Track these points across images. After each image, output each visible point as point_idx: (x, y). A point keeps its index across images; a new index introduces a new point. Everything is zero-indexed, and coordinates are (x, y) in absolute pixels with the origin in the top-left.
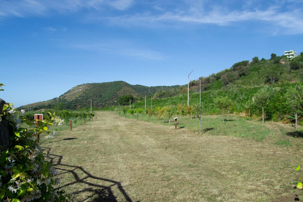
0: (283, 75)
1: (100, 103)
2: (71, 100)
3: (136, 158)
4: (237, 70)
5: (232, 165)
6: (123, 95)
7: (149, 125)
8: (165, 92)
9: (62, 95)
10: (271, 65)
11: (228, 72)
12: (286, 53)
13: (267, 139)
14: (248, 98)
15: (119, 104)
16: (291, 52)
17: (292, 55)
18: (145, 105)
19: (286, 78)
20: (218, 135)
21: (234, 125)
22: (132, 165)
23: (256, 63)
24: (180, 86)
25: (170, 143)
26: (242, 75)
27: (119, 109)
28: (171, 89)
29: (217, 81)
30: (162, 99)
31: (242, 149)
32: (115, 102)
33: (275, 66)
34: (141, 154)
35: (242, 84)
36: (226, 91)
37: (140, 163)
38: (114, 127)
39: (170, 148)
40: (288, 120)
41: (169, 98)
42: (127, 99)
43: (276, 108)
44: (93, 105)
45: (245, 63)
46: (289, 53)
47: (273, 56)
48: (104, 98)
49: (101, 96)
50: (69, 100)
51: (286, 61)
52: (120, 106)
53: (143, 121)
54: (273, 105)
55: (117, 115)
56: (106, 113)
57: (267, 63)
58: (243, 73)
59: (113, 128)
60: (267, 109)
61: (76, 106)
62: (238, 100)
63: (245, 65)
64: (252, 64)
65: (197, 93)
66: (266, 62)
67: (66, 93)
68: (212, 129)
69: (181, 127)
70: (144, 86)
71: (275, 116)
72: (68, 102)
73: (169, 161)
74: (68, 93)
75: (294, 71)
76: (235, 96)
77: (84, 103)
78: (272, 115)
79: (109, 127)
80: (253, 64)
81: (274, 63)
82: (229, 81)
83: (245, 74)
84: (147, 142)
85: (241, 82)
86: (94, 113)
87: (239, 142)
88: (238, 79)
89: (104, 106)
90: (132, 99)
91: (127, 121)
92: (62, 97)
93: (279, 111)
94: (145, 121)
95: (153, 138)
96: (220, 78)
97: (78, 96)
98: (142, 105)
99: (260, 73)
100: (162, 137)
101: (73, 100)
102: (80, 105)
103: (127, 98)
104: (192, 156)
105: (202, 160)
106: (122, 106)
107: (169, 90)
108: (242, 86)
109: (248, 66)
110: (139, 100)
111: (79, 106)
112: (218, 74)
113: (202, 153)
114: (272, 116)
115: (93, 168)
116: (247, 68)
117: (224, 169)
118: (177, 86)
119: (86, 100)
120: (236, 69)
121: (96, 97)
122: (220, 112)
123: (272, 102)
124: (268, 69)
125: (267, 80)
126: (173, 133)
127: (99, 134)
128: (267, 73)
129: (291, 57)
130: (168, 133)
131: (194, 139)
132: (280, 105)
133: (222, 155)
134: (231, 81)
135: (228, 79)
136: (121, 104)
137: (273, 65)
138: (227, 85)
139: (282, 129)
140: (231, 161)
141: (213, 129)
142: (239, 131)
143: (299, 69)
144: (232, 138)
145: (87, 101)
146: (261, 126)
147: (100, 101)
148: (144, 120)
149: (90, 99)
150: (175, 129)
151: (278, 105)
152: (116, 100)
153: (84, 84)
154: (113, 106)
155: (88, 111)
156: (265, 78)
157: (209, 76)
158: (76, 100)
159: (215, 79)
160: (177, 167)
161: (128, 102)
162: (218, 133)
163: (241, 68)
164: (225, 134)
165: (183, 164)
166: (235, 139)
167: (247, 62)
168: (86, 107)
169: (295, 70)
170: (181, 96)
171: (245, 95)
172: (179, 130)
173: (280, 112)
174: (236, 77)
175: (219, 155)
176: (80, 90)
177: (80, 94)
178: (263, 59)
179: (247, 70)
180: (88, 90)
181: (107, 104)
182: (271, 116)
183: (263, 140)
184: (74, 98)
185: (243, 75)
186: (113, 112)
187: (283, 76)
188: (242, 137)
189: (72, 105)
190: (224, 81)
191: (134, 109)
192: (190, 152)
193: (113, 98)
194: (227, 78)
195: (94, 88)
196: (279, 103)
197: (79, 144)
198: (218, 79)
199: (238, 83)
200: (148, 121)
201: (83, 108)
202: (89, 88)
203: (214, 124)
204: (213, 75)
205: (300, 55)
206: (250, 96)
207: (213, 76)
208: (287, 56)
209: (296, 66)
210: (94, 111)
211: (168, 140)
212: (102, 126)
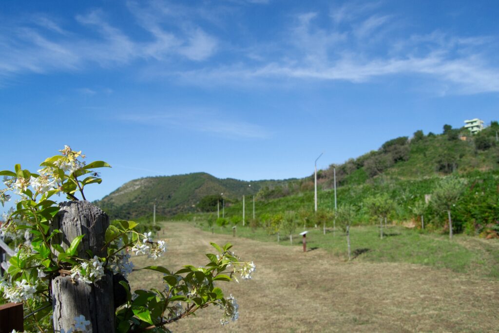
0: (464, 159)
1: (168, 208)
2: (121, 204)
3: (251, 306)
4: (390, 151)
5: (432, 318)
6: (205, 195)
7: (256, 245)
8: (274, 189)
9: (106, 197)
10: (445, 144)
11: (375, 155)
12: (468, 123)
13: (471, 267)
14: (416, 197)
15: (199, 210)
16: (475, 122)
17: (478, 126)
18: (242, 211)
19: (470, 163)
20: (382, 261)
21: (402, 243)
22: (247, 320)
23: (420, 141)
24: (299, 179)
25: (303, 276)
26: (399, 159)
27: (199, 218)
28: (283, 184)
29: (359, 170)
30: (270, 201)
31: (436, 286)
32: (192, 207)
33: (450, 144)
34: (258, 298)
35: (399, 174)
36: (376, 186)
37: (262, 317)
38: (197, 248)
39: (304, 286)
40: (494, 233)
41: (282, 198)
42: (212, 202)
43: (470, 212)
44: (157, 212)
45: (402, 141)
46: (472, 123)
47: (447, 128)
48: (175, 200)
49: (169, 197)
50: (117, 204)
51: (468, 136)
52: (201, 214)
53: (244, 239)
54: (464, 208)
55: (198, 229)
56: (179, 224)
57: (438, 140)
58: (399, 157)
59: (197, 250)
60: (454, 215)
61: (129, 213)
62: (398, 200)
63: (403, 144)
64: (413, 141)
65: (327, 190)
66: (436, 139)
67: (114, 193)
68: (366, 250)
69: (312, 247)
70: (239, 181)
71: (468, 226)
72: (116, 207)
73: (312, 311)
74: (117, 193)
75: (482, 152)
76: (393, 194)
77: (143, 208)
78: (464, 225)
79: (189, 248)
80: (416, 142)
81: (449, 140)
82: (378, 170)
83: (404, 158)
84: (261, 276)
85: (397, 171)
86: (160, 226)
87: (425, 272)
88: (392, 166)
89: (174, 214)
90: (221, 201)
91: (217, 237)
92: (106, 200)
93: (474, 217)
94: (247, 237)
95: (270, 268)
96: (362, 166)
97: (132, 198)
98: (238, 211)
99: (427, 156)
100: (286, 267)
101: (124, 205)
102: (136, 211)
103: (213, 200)
104: (351, 301)
105: (372, 309)
106: (205, 213)
107: (281, 187)
108: (399, 177)
109: (407, 146)
110: (232, 203)
111: (134, 214)
112: (358, 160)
113: (367, 294)
114: (464, 227)
115: (177, 326)
116: (406, 149)
117: (420, 326)
118: (293, 179)
119: (146, 203)
120: (388, 149)
121: (162, 199)
122: (370, 221)
123: (462, 203)
124: (440, 150)
125: (439, 167)
126: (302, 259)
127: (175, 262)
128: (439, 156)
129: (475, 129)
130: (294, 259)
131: (342, 269)
132: (475, 208)
133: (405, 298)
134: (381, 171)
135: (376, 167)
136: (203, 210)
137: (447, 142)
138: (375, 177)
139: (490, 249)
140: (427, 309)
141: (369, 251)
142: (415, 254)
143: (490, 149)
144: (410, 267)
145: (148, 205)
146: (450, 245)
147: (168, 205)
148: (244, 237)
149: (152, 202)
150: (303, 251)
151: (473, 207)
152: (195, 203)
153: (142, 179)
154: (190, 213)
155: (149, 222)
156: (436, 165)
157: (344, 163)
158: (129, 203)
159: (354, 167)
160: (333, 324)
161: (215, 206)
162: (380, 258)
163: (395, 149)
164: (393, 259)
165: (341, 319)
166: (415, 268)
167: (405, 139)
168: (146, 215)
169: (484, 150)
170: (301, 195)
171: (411, 192)
172: (310, 253)
173: (477, 219)
174: (388, 163)
175: (400, 300)
176: (137, 187)
177: (136, 194)
178: (431, 134)
179: (406, 151)
180: (148, 188)
181: (179, 211)
182: (461, 226)
183: (465, 270)
184: (126, 201)
185: (400, 161)
186: (191, 223)
187: (466, 160)
188: (427, 264)
189: (123, 213)
190: (369, 170)
191: (225, 217)
192: (344, 294)
193: (189, 200)
194: (374, 166)
195: (158, 184)
196: (473, 203)
197: (144, 280)
198: (359, 166)
199: (393, 174)
200: (252, 238)
201: (141, 217)
202: (151, 185)
203: (367, 242)
204: (352, 160)
205: (490, 125)
206: (418, 193)
207: (352, 162)
208: (469, 127)
209: (485, 144)
210: (159, 222)
211: (298, 270)
212: (178, 247)
